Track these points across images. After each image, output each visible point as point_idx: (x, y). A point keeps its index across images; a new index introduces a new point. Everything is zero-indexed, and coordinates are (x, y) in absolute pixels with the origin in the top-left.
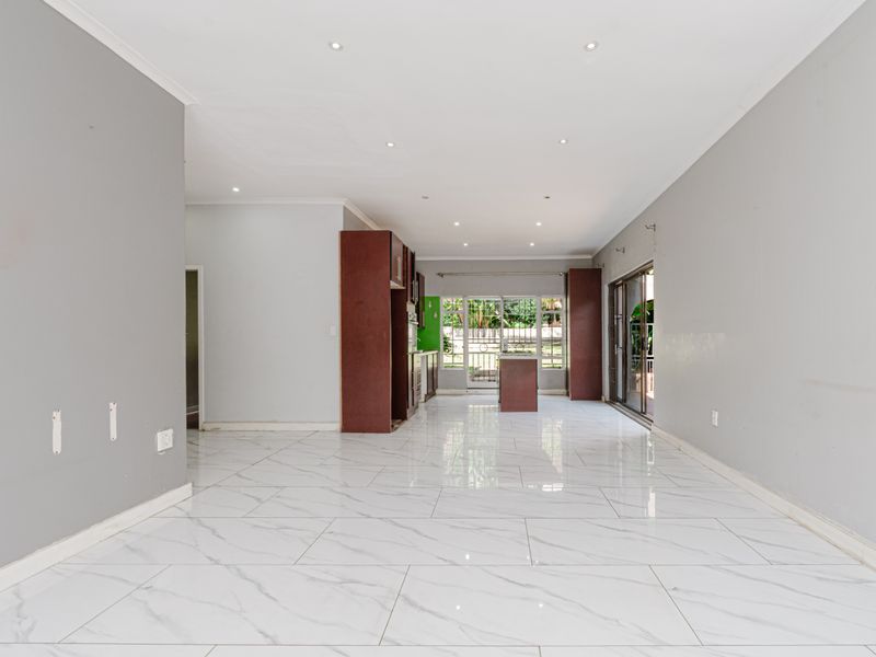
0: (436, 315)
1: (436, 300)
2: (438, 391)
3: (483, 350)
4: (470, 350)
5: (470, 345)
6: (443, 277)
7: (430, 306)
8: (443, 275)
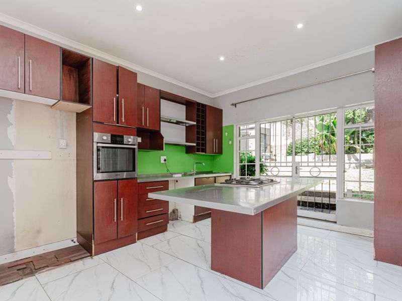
0: (230, 142)
6: (236, 107)
7: (226, 134)
8: (235, 105)
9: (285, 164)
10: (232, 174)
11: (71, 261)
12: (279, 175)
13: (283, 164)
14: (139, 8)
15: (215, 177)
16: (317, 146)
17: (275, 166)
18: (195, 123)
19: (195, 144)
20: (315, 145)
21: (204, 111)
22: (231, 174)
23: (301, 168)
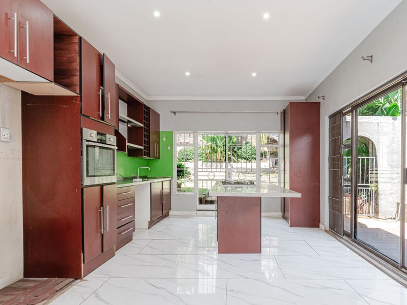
0: (169, 148)
1: (170, 135)
2: (171, 213)
3: (211, 178)
4: (199, 178)
5: (199, 174)
6: (175, 115)
7: (164, 139)
8: (175, 113)
9: (205, 170)
10: (172, 178)
11: (57, 291)
12: (215, 179)
13: (204, 170)
14: (157, 14)
15: (162, 182)
16: (204, 155)
17: (212, 172)
18: (142, 125)
19: (142, 148)
20: (203, 154)
21: (148, 114)
22: (170, 179)
23: (232, 173)
